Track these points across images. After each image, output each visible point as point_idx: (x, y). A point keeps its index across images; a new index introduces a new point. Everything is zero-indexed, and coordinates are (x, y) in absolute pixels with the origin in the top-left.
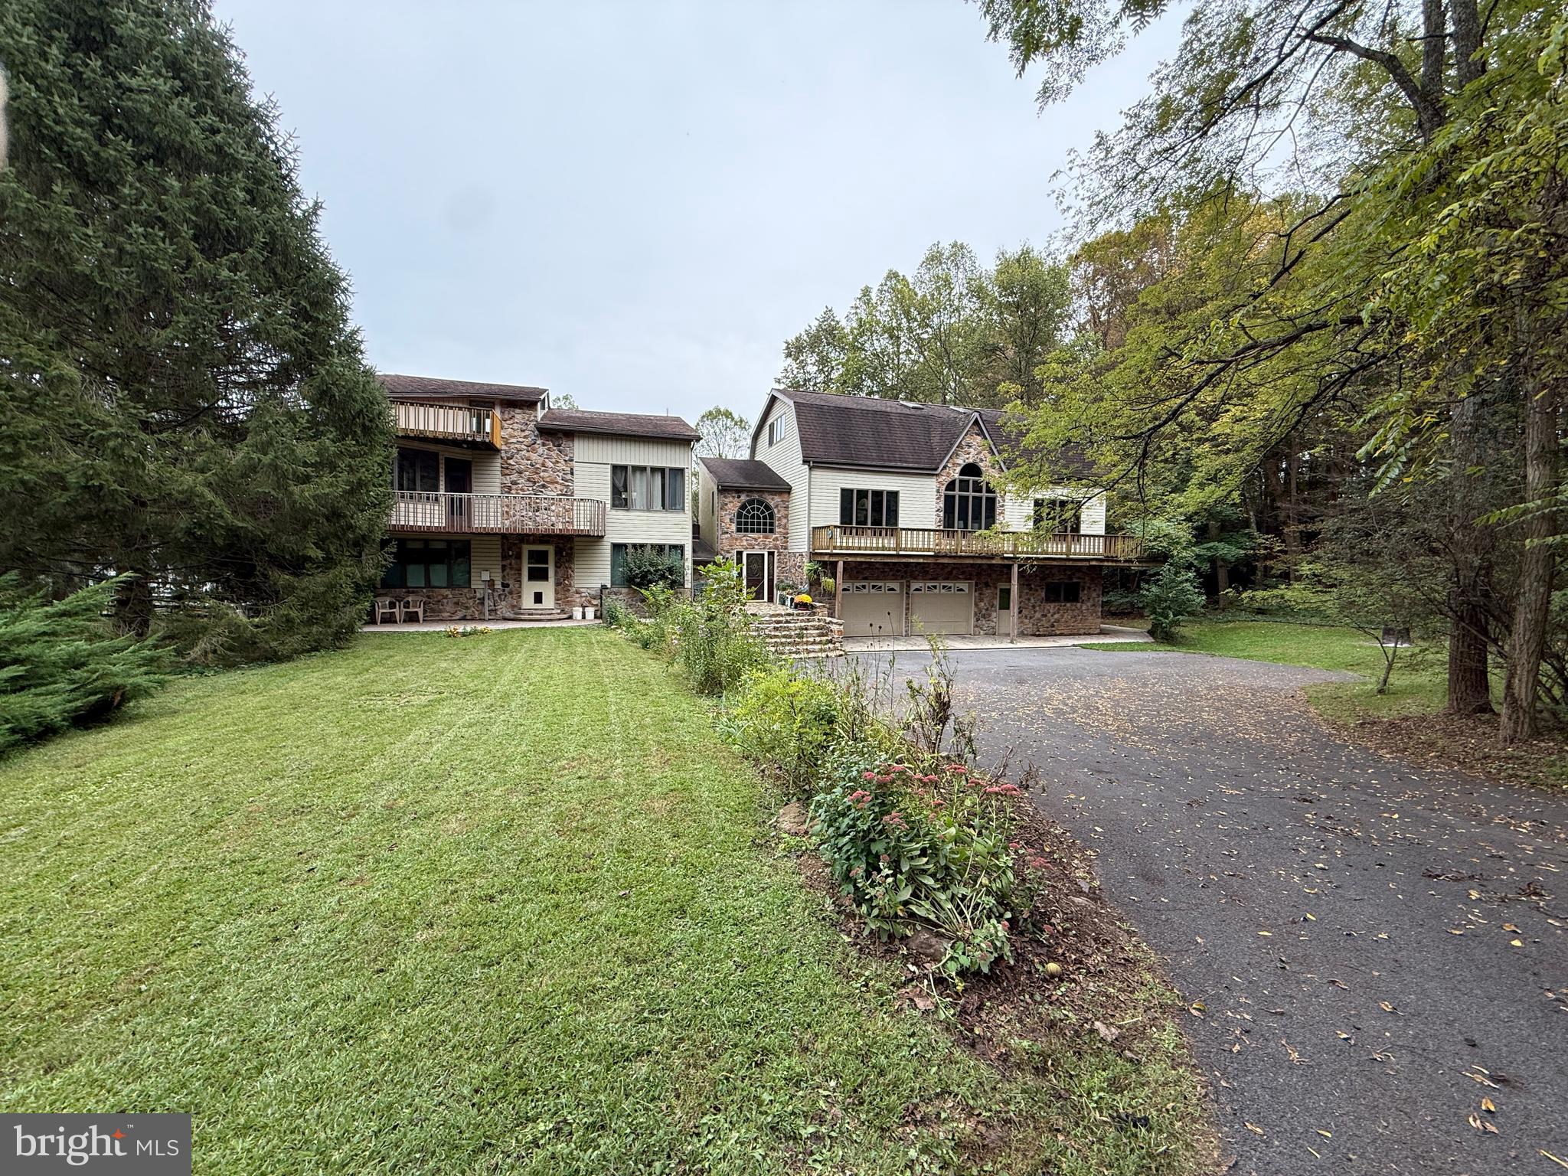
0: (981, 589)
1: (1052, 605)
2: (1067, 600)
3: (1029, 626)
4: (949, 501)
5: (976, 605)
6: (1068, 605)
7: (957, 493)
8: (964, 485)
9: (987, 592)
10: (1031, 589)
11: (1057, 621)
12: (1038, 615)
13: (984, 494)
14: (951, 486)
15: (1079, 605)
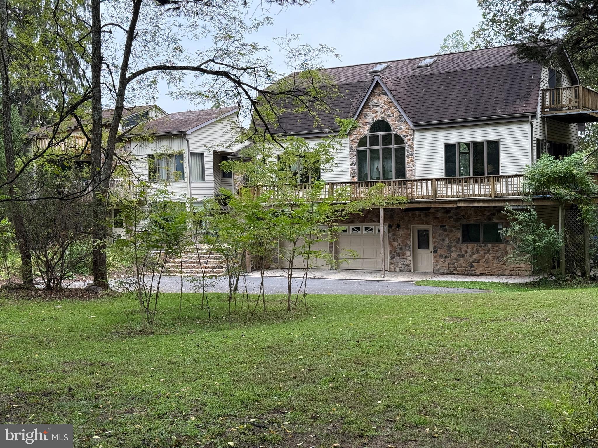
0: (393, 230)
1: (470, 245)
2: (487, 240)
3: (445, 266)
4: (361, 155)
5: (390, 244)
6: (489, 245)
7: (368, 148)
8: (374, 141)
9: (401, 232)
10: (445, 230)
11: (478, 261)
12: (454, 255)
13: (393, 146)
14: (362, 142)
15: (502, 246)
